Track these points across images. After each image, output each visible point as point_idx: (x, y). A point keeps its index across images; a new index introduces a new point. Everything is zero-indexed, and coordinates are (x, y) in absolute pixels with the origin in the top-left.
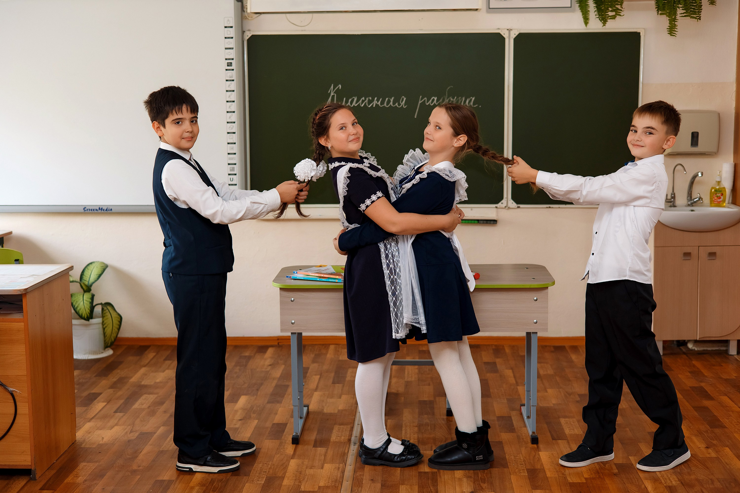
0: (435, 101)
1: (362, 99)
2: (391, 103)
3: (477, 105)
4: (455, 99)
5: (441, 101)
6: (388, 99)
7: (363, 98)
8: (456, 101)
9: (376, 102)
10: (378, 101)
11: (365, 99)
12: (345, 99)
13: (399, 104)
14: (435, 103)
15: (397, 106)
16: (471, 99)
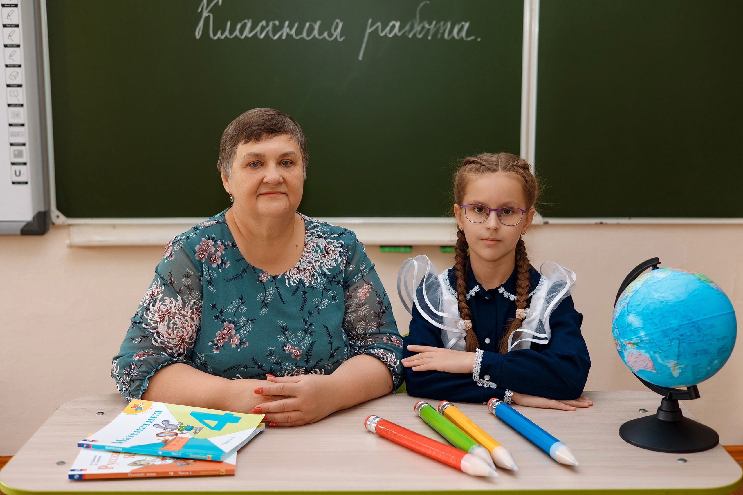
0: (396, 29)
1: (260, 25)
2: (316, 33)
3: (472, 38)
4: (432, 26)
5: (407, 28)
6: (310, 25)
7: (264, 23)
8: (435, 30)
9: (288, 30)
10: (291, 27)
11: (268, 25)
12: (229, 24)
13: (330, 35)
14: (395, 34)
15: (327, 38)
16: (462, 27)
